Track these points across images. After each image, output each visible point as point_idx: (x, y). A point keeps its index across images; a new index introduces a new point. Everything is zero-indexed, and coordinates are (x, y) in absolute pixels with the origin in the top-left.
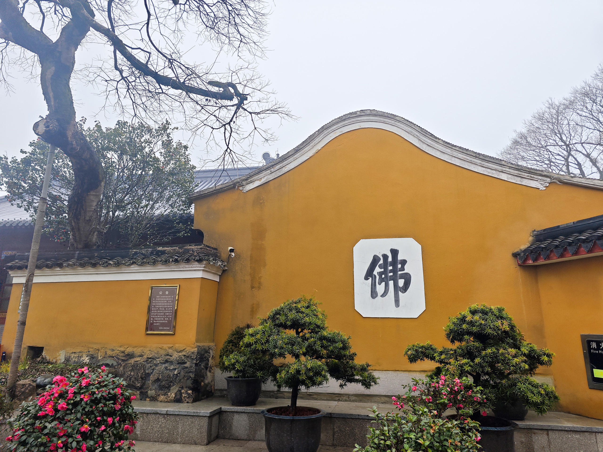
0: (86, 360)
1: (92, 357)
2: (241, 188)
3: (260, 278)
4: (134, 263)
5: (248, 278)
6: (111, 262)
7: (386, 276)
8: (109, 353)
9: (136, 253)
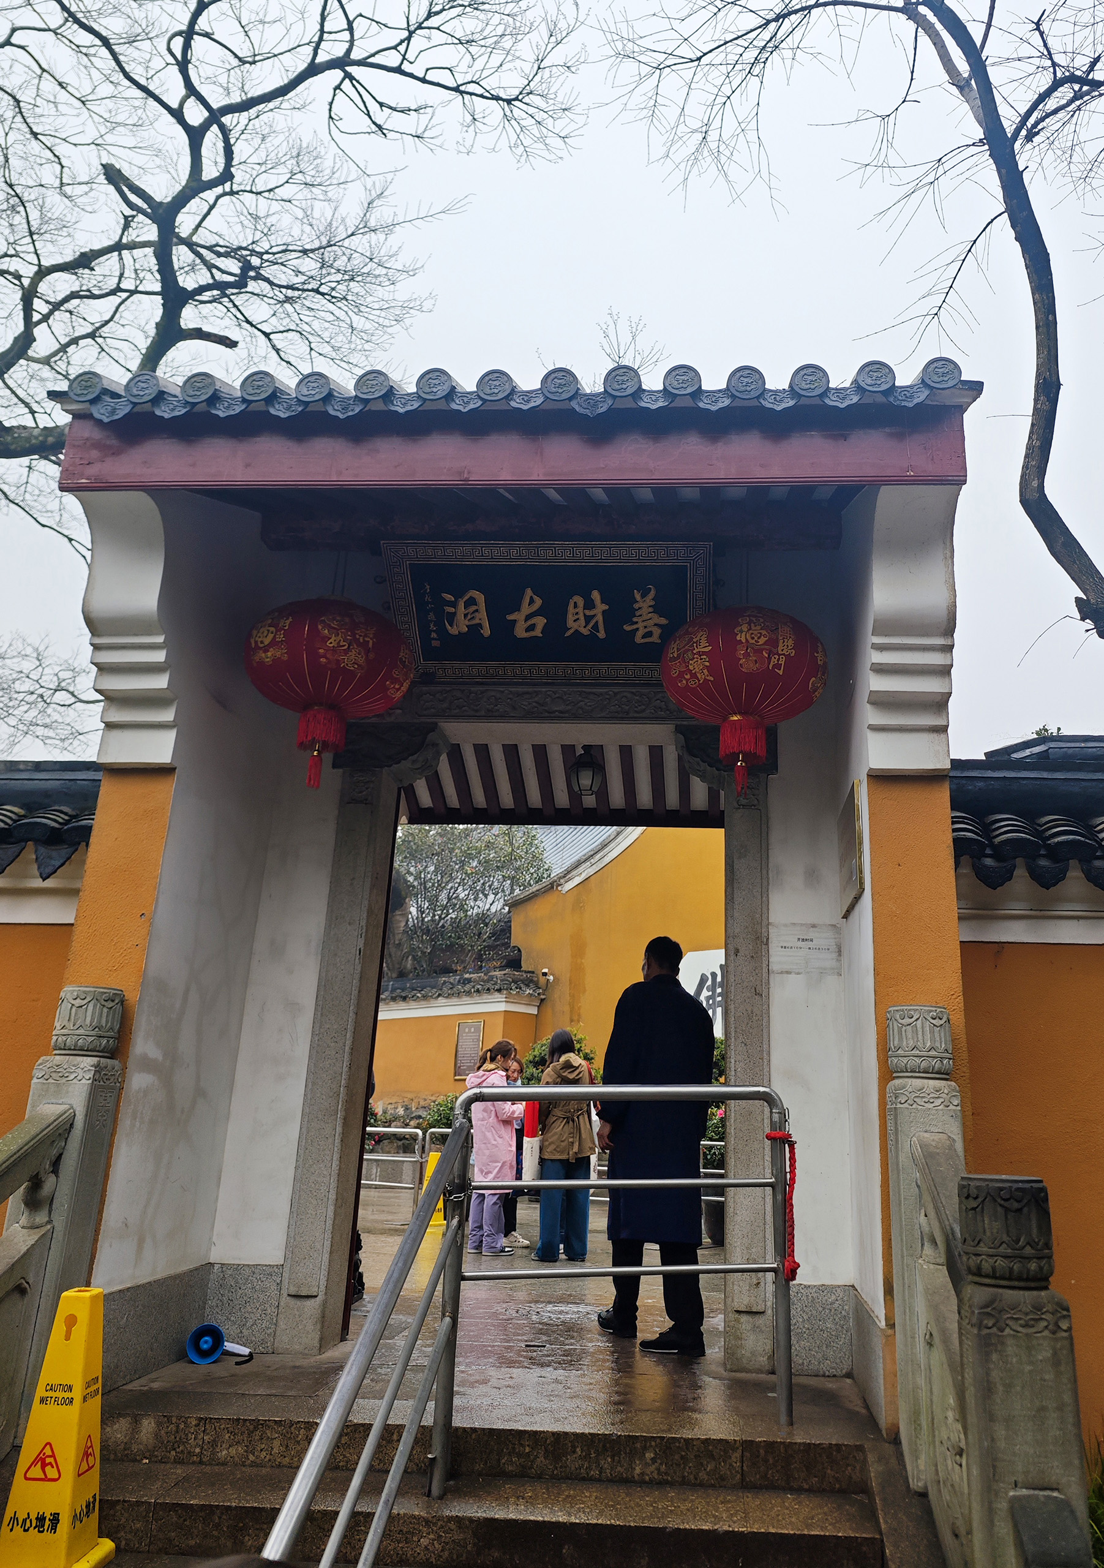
0: (401, 1111)
1: (407, 1109)
2: (559, 888)
3: (579, 1008)
4: (439, 995)
5: (567, 1008)
6: (419, 995)
7: (714, 1002)
8: (422, 1103)
9: (445, 982)
